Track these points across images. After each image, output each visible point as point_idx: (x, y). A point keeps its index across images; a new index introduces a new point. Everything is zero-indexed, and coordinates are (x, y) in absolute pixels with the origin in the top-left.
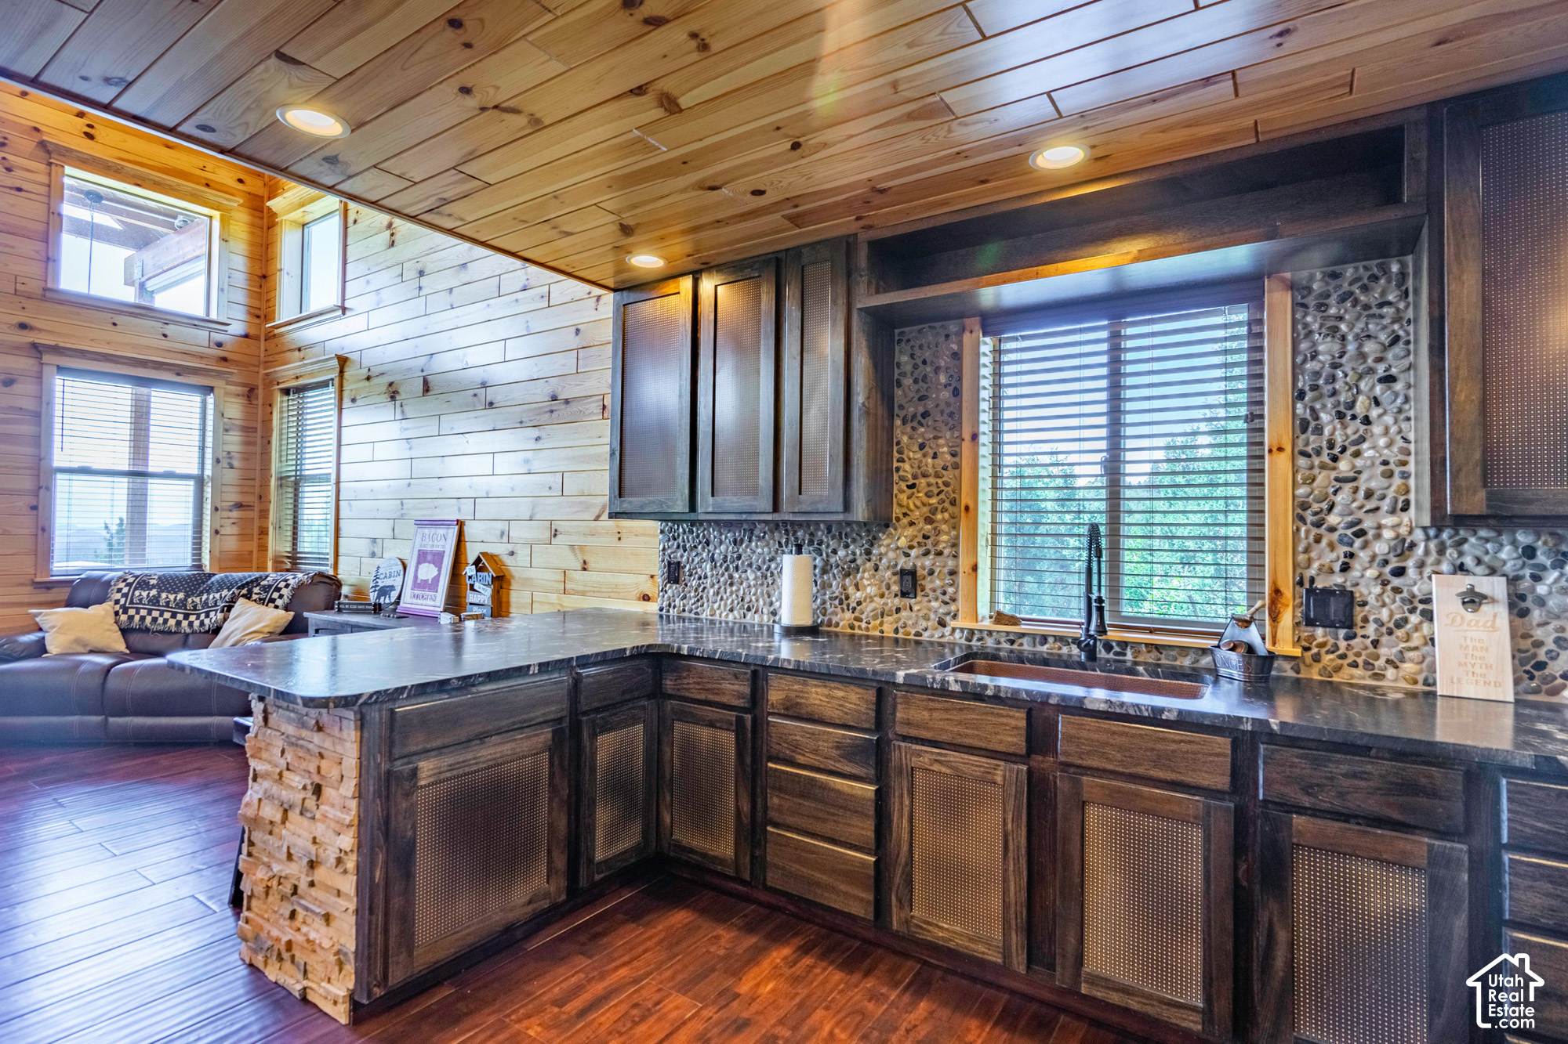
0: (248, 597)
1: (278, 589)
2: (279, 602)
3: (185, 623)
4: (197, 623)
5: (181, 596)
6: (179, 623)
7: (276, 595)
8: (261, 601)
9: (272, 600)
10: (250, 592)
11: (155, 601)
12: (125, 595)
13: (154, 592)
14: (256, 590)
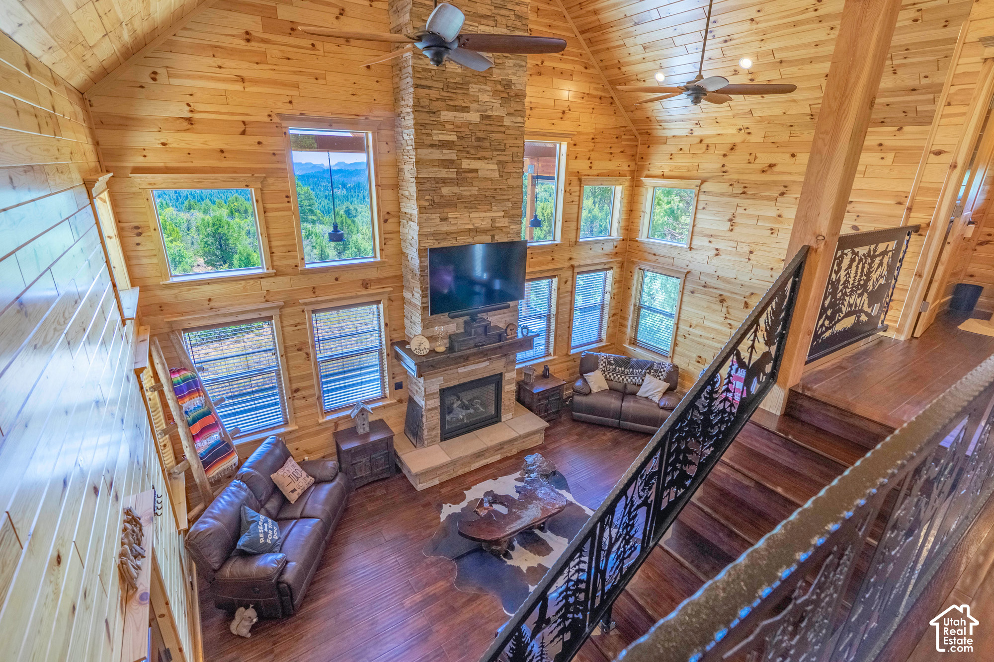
0: (649, 373)
1: (661, 372)
2: (661, 377)
3: (625, 380)
4: (629, 380)
5: (623, 369)
6: (623, 379)
7: (660, 374)
8: (654, 376)
9: (659, 376)
10: (650, 371)
11: (614, 370)
12: (604, 367)
13: (614, 367)
14: (652, 371)
